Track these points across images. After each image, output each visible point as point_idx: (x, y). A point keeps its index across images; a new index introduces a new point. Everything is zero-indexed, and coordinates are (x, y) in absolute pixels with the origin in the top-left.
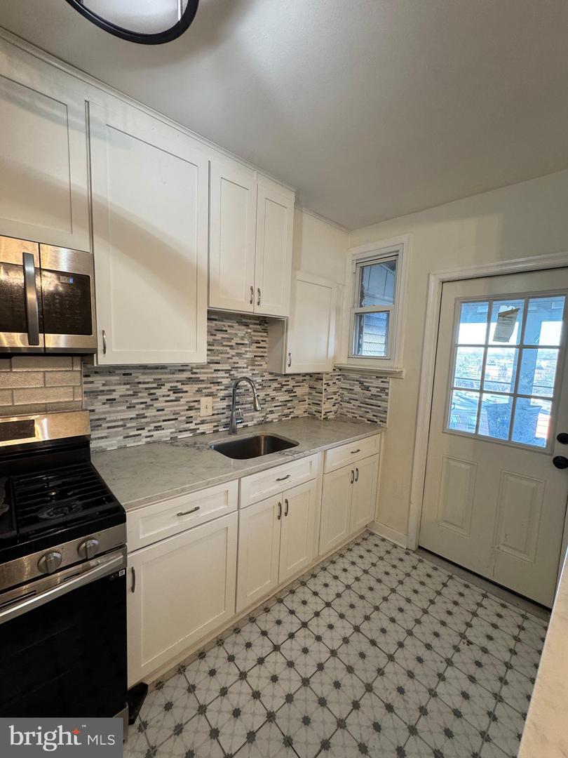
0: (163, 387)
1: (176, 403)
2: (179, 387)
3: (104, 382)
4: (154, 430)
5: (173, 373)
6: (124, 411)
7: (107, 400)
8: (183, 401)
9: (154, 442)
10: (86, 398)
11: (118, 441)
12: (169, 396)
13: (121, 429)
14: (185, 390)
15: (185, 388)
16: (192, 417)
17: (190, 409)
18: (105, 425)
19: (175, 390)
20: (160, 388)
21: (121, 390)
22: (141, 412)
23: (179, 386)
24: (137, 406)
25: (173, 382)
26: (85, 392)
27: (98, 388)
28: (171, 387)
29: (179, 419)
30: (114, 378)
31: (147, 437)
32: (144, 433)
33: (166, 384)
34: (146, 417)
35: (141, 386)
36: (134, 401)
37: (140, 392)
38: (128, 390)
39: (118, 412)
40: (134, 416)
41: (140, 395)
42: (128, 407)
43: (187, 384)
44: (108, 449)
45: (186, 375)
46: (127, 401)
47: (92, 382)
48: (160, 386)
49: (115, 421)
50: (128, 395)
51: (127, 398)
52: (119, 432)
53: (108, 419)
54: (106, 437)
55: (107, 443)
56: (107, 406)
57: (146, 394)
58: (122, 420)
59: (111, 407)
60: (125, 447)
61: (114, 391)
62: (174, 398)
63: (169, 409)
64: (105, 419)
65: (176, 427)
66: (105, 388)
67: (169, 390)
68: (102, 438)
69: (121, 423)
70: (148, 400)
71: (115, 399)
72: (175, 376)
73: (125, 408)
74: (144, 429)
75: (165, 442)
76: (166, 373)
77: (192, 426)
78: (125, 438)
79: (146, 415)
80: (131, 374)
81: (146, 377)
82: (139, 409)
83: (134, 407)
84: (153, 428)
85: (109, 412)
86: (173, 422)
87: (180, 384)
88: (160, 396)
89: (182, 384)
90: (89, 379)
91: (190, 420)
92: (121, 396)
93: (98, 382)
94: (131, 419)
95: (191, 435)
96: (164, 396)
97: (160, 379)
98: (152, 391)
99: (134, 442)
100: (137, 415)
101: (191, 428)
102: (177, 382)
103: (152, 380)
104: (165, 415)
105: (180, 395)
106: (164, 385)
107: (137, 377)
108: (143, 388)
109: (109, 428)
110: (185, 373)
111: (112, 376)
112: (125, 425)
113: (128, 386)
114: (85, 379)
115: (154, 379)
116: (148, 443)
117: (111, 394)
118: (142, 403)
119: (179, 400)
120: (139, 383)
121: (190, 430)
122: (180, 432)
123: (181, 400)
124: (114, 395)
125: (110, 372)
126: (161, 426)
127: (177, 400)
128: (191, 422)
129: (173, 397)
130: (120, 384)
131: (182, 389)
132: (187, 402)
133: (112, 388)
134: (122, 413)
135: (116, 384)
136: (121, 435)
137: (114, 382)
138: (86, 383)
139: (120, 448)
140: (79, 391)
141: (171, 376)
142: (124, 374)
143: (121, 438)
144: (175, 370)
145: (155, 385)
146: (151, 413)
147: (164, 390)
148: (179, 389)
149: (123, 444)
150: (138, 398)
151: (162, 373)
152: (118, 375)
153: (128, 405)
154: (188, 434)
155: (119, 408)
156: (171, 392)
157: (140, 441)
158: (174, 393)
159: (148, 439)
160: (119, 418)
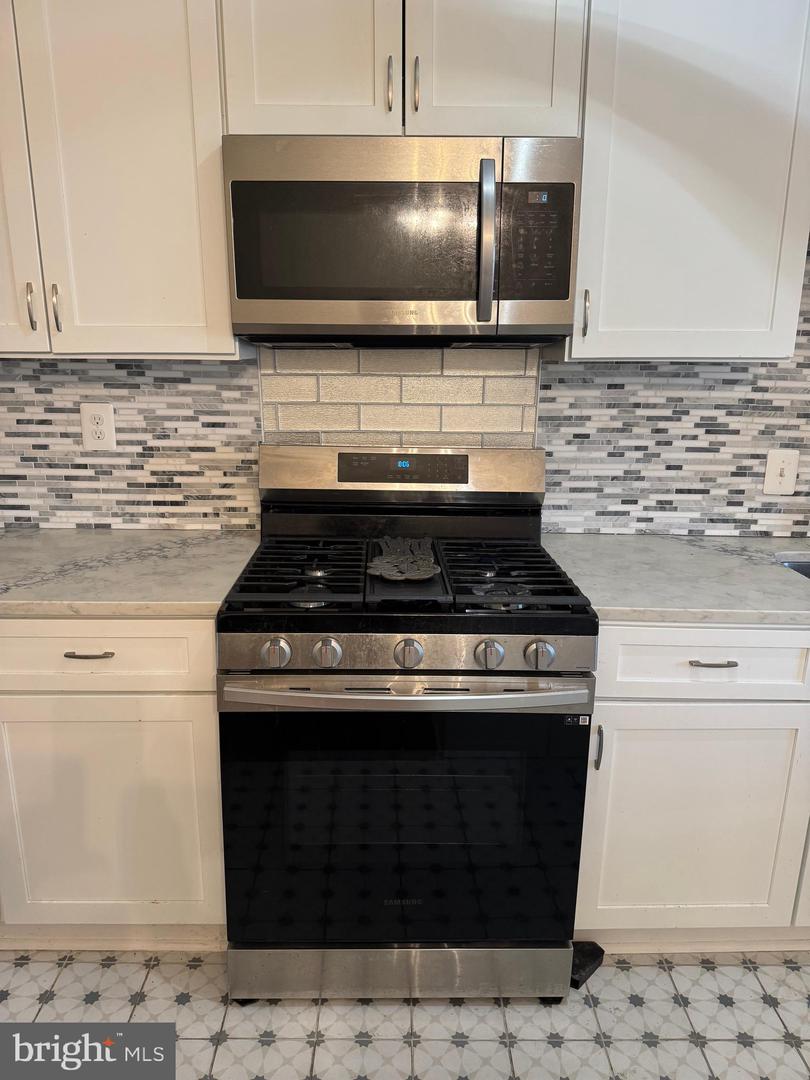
0: (684, 418)
1: (710, 456)
2: (720, 421)
3: (572, 401)
4: (655, 509)
5: (711, 388)
6: (602, 461)
7: (576, 436)
8: (726, 453)
9: (653, 534)
10: (539, 430)
11: (586, 519)
12: (695, 438)
13: (593, 496)
14: (732, 427)
15: (734, 423)
16: (742, 492)
17: (740, 472)
18: (567, 484)
19: (711, 427)
20: (679, 420)
21: (602, 418)
22: (635, 467)
23: (721, 416)
24: (628, 454)
25: (707, 407)
26: (540, 419)
27: (562, 411)
28: (702, 418)
29: (713, 492)
30: (591, 394)
31: (640, 520)
32: (636, 511)
33: (692, 412)
34: (642, 479)
35: (640, 412)
36: (623, 443)
37: (637, 425)
38: (613, 418)
39: (592, 461)
40: (620, 473)
41: (636, 430)
42: (610, 455)
43: (741, 415)
44: (568, 531)
45: (742, 392)
46: (609, 442)
47: (553, 400)
48: (677, 416)
49: (584, 479)
50: (614, 430)
51: (609, 436)
52: (589, 500)
53: (572, 473)
54: (566, 507)
55: (567, 519)
56: (574, 447)
57: (647, 431)
58: (597, 478)
59: (579, 450)
60: (598, 533)
61: (588, 418)
62: (705, 445)
63: (694, 468)
64: (568, 472)
65: (703, 509)
66: (574, 412)
67: (697, 425)
68: (559, 507)
69: (594, 484)
70: (650, 443)
71: (587, 436)
72: (714, 394)
73: (604, 454)
74: (636, 502)
75: (677, 537)
76: (694, 387)
77: (740, 513)
78: (598, 514)
79: (642, 474)
80: (622, 386)
81: (651, 393)
82: (631, 460)
83: (622, 455)
84: (654, 504)
85: (575, 460)
86: (699, 497)
87: (723, 412)
88: (677, 437)
89: (730, 414)
90: (549, 393)
91: (737, 498)
92: (601, 430)
93: (564, 399)
94: (614, 478)
95: (737, 533)
96: (684, 437)
97: (681, 400)
98: (662, 425)
99: (614, 526)
100: (626, 472)
101: (738, 516)
102: (717, 407)
103: (663, 401)
104: (683, 479)
105: (721, 438)
106: (687, 413)
107: (634, 394)
108: (642, 417)
109: (573, 490)
110: (737, 388)
111: (588, 388)
112: (601, 490)
113: (614, 412)
114: (543, 393)
115: (669, 399)
116: (641, 533)
117: (583, 425)
118: (638, 448)
119: (717, 451)
120: (637, 405)
121: (735, 521)
122: (712, 521)
123: (722, 449)
124: (589, 428)
125: (585, 381)
126: (671, 503)
127: (713, 448)
128: (740, 504)
129: (704, 441)
130: (600, 406)
131: (727, 425)
132: (736, 456)
133: (585, 412)
134: (596, 465)
135: (594, 406)
136: (593, 507)
137: (589, 400)
138: (543, 400)
139: (588, 533)
140: (531, 414)
141: (705, 394)
142: (610, 386)
143: (592, 513)
144: (716, 381)
145: (668, 413)
146: (653, 471)
147: (687, 425)
148: (719, 425)
149: (593, 526)
150: (630, 438)
151: (687, 387)
152: (598, 386)
153: (610, 449)
154: (730, 530)
155: (595, 455)
156: (702, 431)
157: (625, 526)
158: (708, 432)
159: (643, 526)
160: (592, 473)
